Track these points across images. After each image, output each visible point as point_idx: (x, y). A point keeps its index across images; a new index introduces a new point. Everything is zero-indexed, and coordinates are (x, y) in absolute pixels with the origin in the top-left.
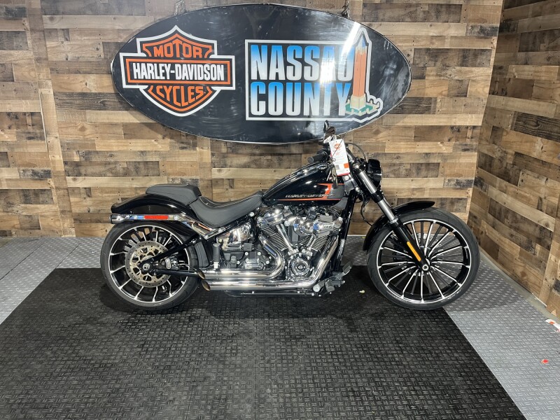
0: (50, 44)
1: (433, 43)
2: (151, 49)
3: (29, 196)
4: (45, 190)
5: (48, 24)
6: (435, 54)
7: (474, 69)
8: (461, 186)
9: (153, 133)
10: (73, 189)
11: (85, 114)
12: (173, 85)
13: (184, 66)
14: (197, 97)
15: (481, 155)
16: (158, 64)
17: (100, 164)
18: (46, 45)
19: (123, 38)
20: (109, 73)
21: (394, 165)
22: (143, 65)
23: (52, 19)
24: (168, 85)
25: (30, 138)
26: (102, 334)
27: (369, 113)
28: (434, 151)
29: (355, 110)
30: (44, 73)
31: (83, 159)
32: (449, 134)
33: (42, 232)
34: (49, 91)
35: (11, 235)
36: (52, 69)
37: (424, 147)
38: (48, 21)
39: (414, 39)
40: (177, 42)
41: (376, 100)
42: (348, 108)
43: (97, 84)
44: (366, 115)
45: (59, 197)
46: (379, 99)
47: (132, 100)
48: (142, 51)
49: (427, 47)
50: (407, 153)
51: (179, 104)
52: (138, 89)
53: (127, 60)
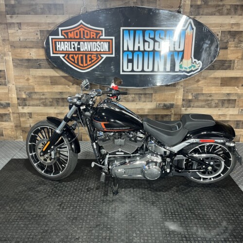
0: (10, 31)
1: (232, 28)
2: (67, 34)
4: (6, 114)
5: (9, 20)
6: (234, 34)
9: (67, 81)
10: (22, 114)
11: (29, 71)
12: (79, 54)
13: (86, 43)
14: (93, 61)
16: (71, 42)
17: (37, 99)
18: (8, 32)
19: (51, 28)
20: (43, 47)
21: (208, 100)
22: (62, 43)
23: (11, 17)
24: (76, 54)
26: (38, 197)
27: (193, 69)
28: (232, 92)
29: (186, 68)
30: (7, 48)
31: (27, 96)
32: (242, 82)
33: (4, 137)
34: (9, 58)
36: (11, 46)
37: (227, 90)
38: (9, 18)
39: (221, 25)
40: (82, 30)
41: (198, 62)
42: (181, 67)
43: (36, 54)
44: (192, 71)
45: (14, 118)
46: (200, 61)
47: (55, 63)
48: (62, 35)
49: (229, 30)
50: (216, 94)
51: (82, 65)
52: (59, 57)
53: (54, 40)
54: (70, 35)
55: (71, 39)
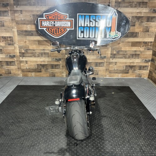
0: (16, 15)
1: (138, 15)
2: (48, 17)
3: (8, 63)
4: (13, 61)
5: (15, 8)
6: (138, 18)
7: (151, 23)
8: (147, 61)
9: (47, 44)
10: (22, 61)
11: (26, 37)
12: (54, 28)
13: (58, 22)
15: (153, 51)
16: (50, 21)
17: (30, 53)
18: (15, 15)
19: (39, 13)
20: (35, 24)
21: (125, 54)
22: (45, 22)
23: (17, 7)
24: (53, 28)
25: (9, 45)
27: (116, 37)
28: (138, 50)
30: (14, 24)
31: (25, 52)
32: (143, 44)
33: (12, 75)
34: (15, 30)
35: (2, 76)
36: (16, 23)
37: (135, 49)
39: (132, 13)
40: (56, 14)
41: (119, 33)
42: (110, 35)
43: (30, 28)
45: (17, 64)
46: (120, 33)
47: (41, 33)
48: (45, 17)
49: (136, 16)
50: (129, 51)
51: (56, 34)
53: (41, 20)
54: (50, 18)
55: (50, 19)
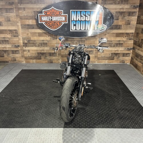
0: (20, 11)
1: (121, 10)
2: (46, 13)
3: (14, 52)
4: (18, 50)
6: (121, 13)
7: (132, 17)
8: (129, 49)
9: (46, 35)
10: (25, 50)
11: (28, 30)
12: (52, 22)
13: (55, 17)
14: (58, 25)
15: (134, 41)
16: (48, 17)
17: (32, 43)
18: (19, 12)
19: (39, 10)
20: (36, 19)
21: (110, 44)
22: (44, 17)
23: (20, 5)
24: (50, 22)
25: (14, 37)
27: (103, 29)
28: (121, 40)
29: (99, 28)
30: (18, 19)
31: (28, 42)
32: (125, 35)
33: (17, 62)
34: (19, 24)
35: (9, 62)
36: (20, 18)
37: (118, 39)
38: (20, 6)
39: (116, 9)
40: (53, 11)
41: (105, 26)
42: (97, 28)
43: (32, 22)
44: (102, 30)
45: (21, 52)
46: (106, 26)
47: (41, 26)
48: (44, 13)
49: (119, 11)
50: (114, 40)
51: (53, 27)
52: (43, 23)
53: (40, 16)
54: (48, 14)
55: (48, 15)
